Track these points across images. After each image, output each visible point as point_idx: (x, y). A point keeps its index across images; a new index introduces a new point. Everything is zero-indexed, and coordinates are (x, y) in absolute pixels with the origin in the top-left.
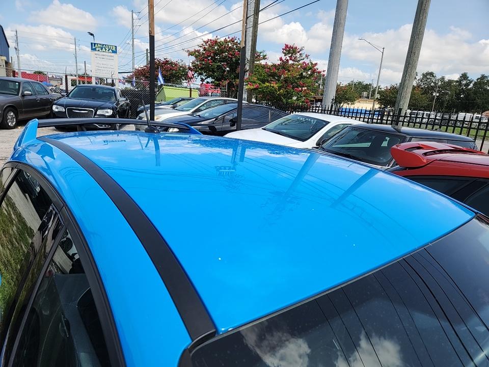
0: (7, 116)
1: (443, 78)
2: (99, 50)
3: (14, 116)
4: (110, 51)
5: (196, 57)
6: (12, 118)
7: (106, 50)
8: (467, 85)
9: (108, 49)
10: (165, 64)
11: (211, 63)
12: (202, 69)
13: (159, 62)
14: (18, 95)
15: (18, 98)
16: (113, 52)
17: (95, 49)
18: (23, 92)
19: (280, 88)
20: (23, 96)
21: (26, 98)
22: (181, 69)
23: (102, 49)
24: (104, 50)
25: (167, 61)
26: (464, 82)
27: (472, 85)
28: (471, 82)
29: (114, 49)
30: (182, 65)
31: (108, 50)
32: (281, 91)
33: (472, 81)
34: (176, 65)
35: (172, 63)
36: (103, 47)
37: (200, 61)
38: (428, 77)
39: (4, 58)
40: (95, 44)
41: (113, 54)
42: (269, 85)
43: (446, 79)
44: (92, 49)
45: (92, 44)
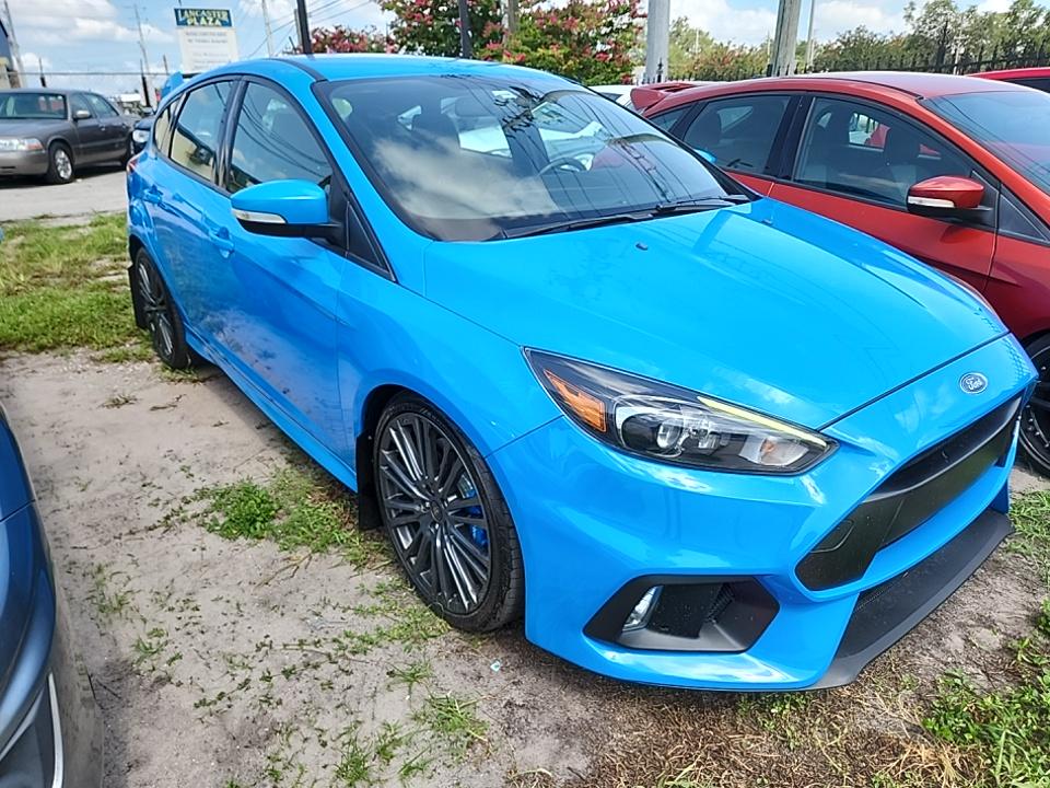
0: (55, 159)
1: (972, 11)
2: (193, 24)
3: (67, 159)
4: (218, 22)
5: (398, 12)
6: (65, 163)
7: (207, 21)
8: (1031, 20)
9: (211, 19)
10: (339, 40)
11: (429, 23)
12: (413, 37)
13: (325, 36)
14: (66, 118)
15: (68, 123)
16: (224, 24)
17: (185, 23)
18: (73, 113)
19: (567, 57)
20: (76, 120)
21: (82, 123)
22: (374, 46)
23: (199, 20)
24: (203, 21)
25: (342, 32)
26: (1024, 15)
27: (1040, 21)
28: (1038, 14)
29: (225, 18)
30: (375, 36)
31: (214, 21)
32: (570, 62)
33: (1041, 11)
34: (361, 39)
35: (352, 36)
36: (200, 15)
37: (407, 20)
38: (939, 10)
39: (4, 61)
40: (183, 11)
41: (224, 30)
42: (545, 51)
43: (980, 12)
44: (179, 23)
45: (176, 11)
